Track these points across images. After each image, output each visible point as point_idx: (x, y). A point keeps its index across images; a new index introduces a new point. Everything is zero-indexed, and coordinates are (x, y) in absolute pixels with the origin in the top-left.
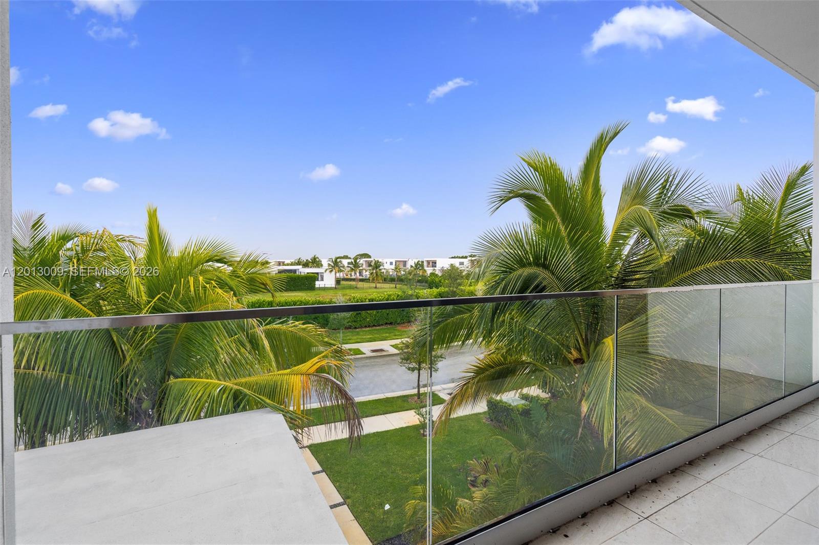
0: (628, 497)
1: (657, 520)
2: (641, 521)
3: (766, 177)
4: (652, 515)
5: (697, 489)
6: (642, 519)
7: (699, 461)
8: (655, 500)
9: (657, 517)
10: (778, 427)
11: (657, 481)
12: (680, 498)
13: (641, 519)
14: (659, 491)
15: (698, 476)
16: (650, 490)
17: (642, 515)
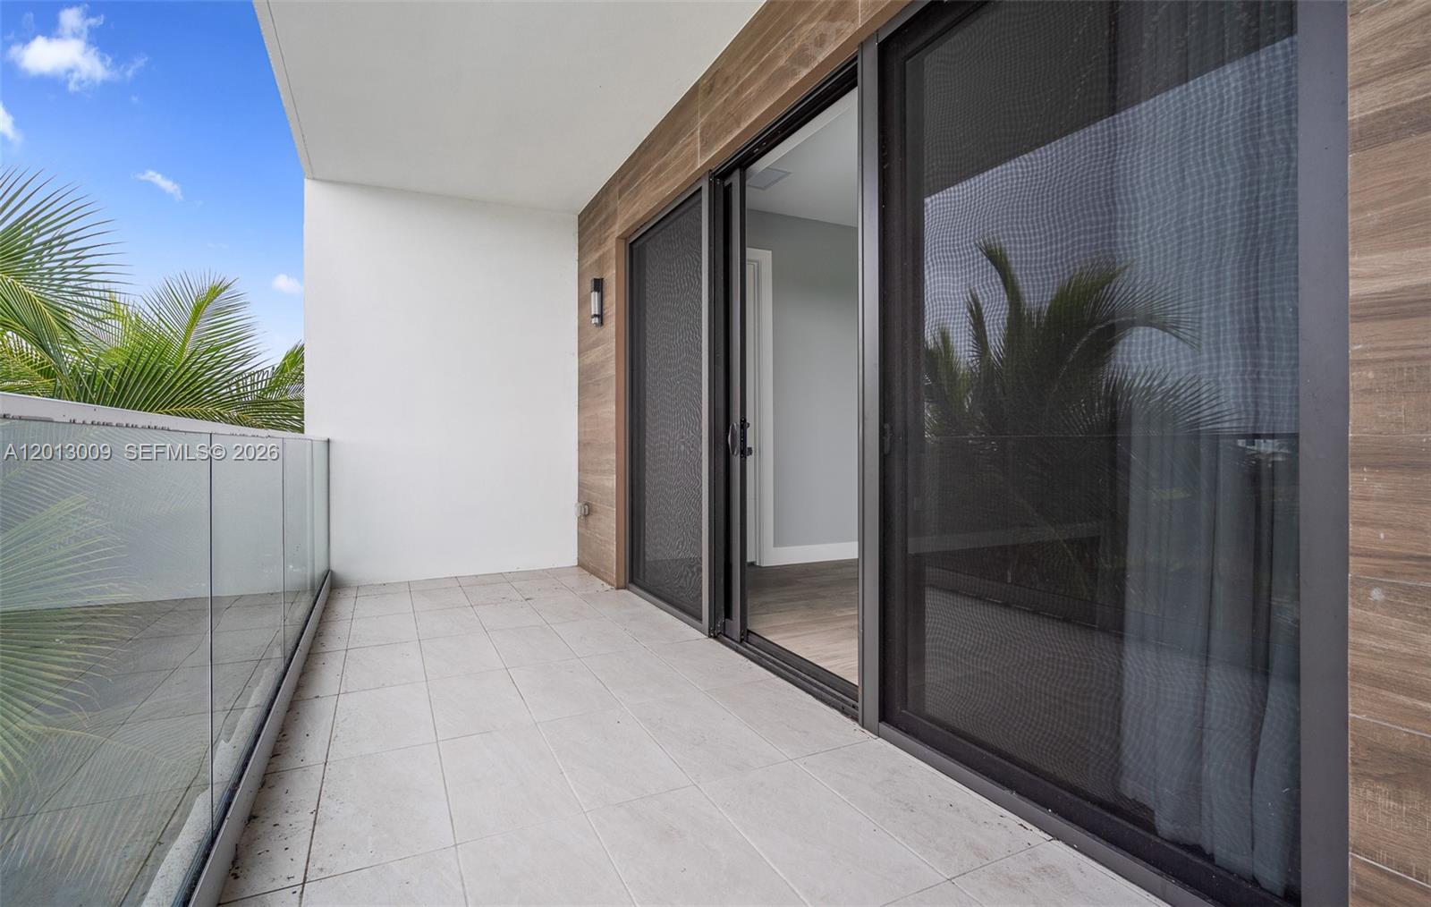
0: (236, 877)
1: (322, 870)
2: (302, 893)
3: (172, 287)
4: (306, 870)
5: (323, 782)
6: (299, 889)
7: (283, 743)
8: (285, 844)
9: (319, 865)
10: (324, 649)
11: (254, 813)
12: (317, 811)
13: (299, 892)
14: (275, 825)
15: (302, 764)
16: (261, 836)
17: (292, 882)
